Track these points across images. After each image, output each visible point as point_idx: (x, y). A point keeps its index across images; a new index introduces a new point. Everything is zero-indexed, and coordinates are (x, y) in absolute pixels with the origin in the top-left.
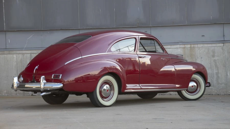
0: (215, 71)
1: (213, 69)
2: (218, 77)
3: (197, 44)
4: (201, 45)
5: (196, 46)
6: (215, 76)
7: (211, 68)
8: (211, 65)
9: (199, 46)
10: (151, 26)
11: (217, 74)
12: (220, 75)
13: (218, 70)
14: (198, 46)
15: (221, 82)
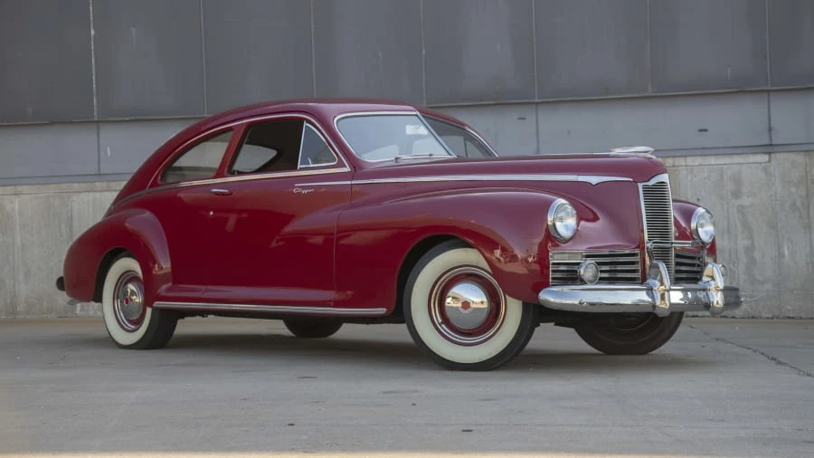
0: (743, 242)
1: (736, 236)
2: (752, 261)
3: (685, 156)
4: (698, 160)
5: (681, 161)
6: (743, 259)
7: (729, 232)
8: (729, 223)
9: (690, 161)
10: (537, 100)
11: (749, 250)
12: (757, 255)
13: (751, 238)
14: (688, 164)
15: (760, 278)
